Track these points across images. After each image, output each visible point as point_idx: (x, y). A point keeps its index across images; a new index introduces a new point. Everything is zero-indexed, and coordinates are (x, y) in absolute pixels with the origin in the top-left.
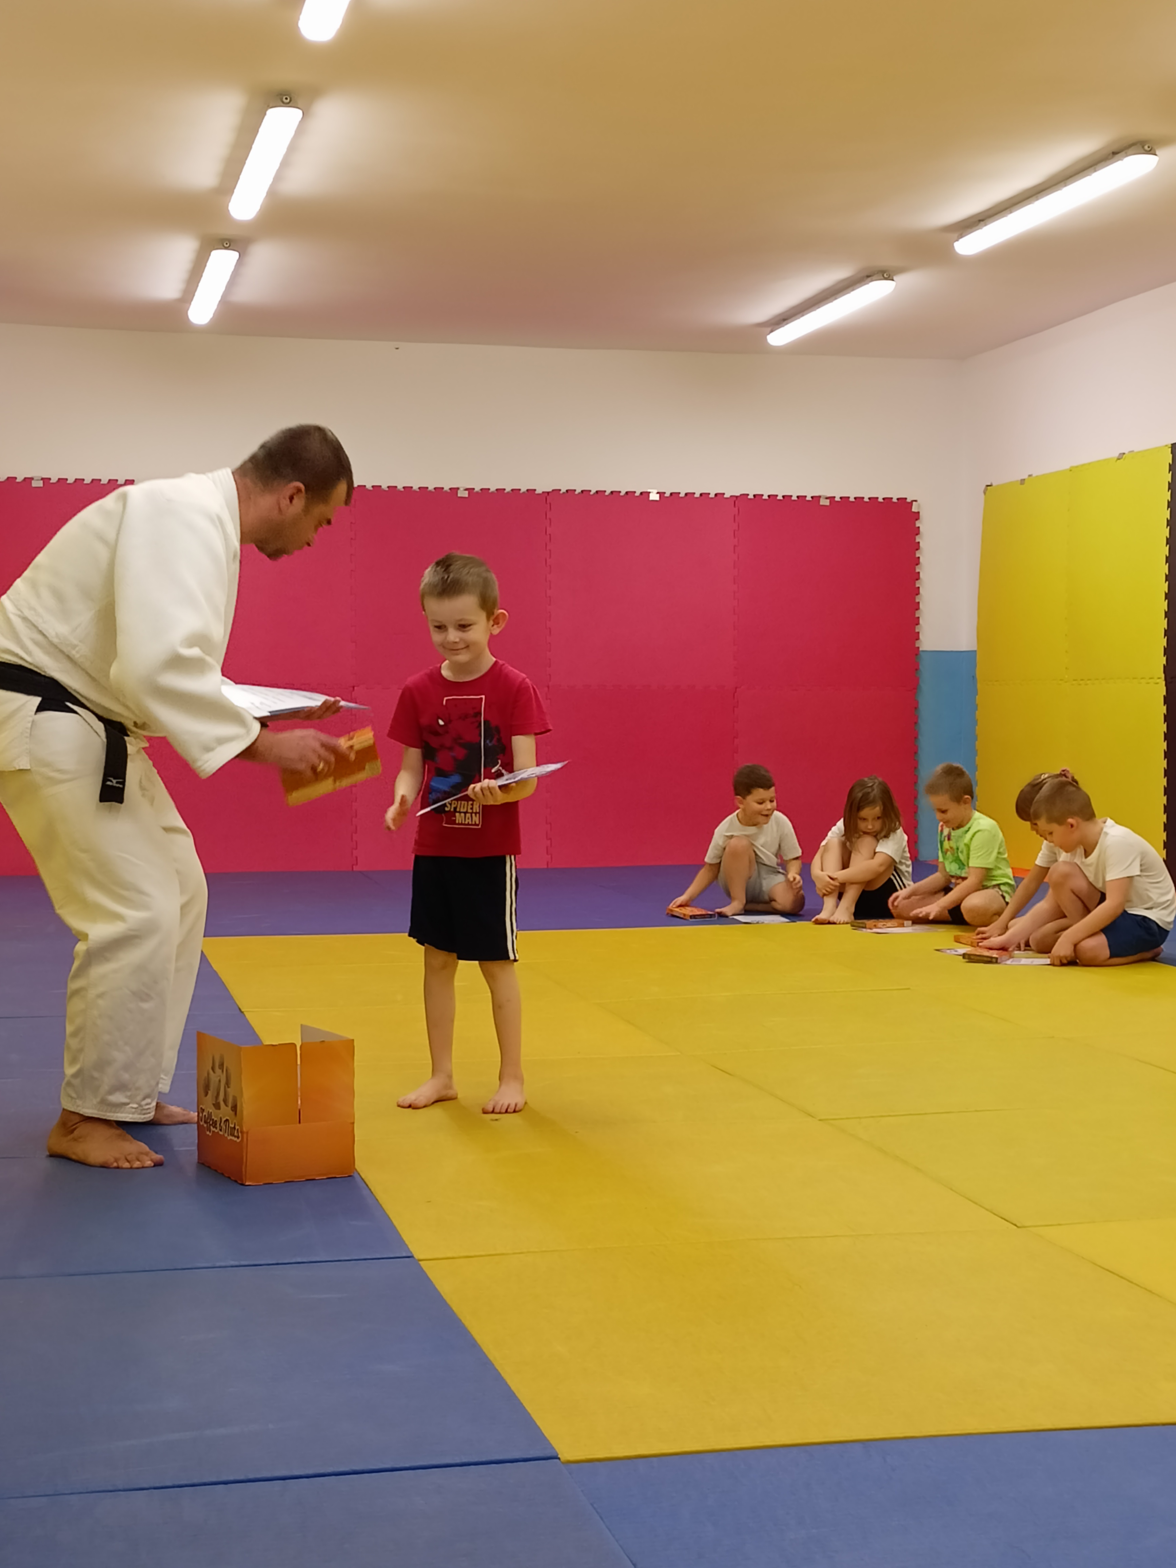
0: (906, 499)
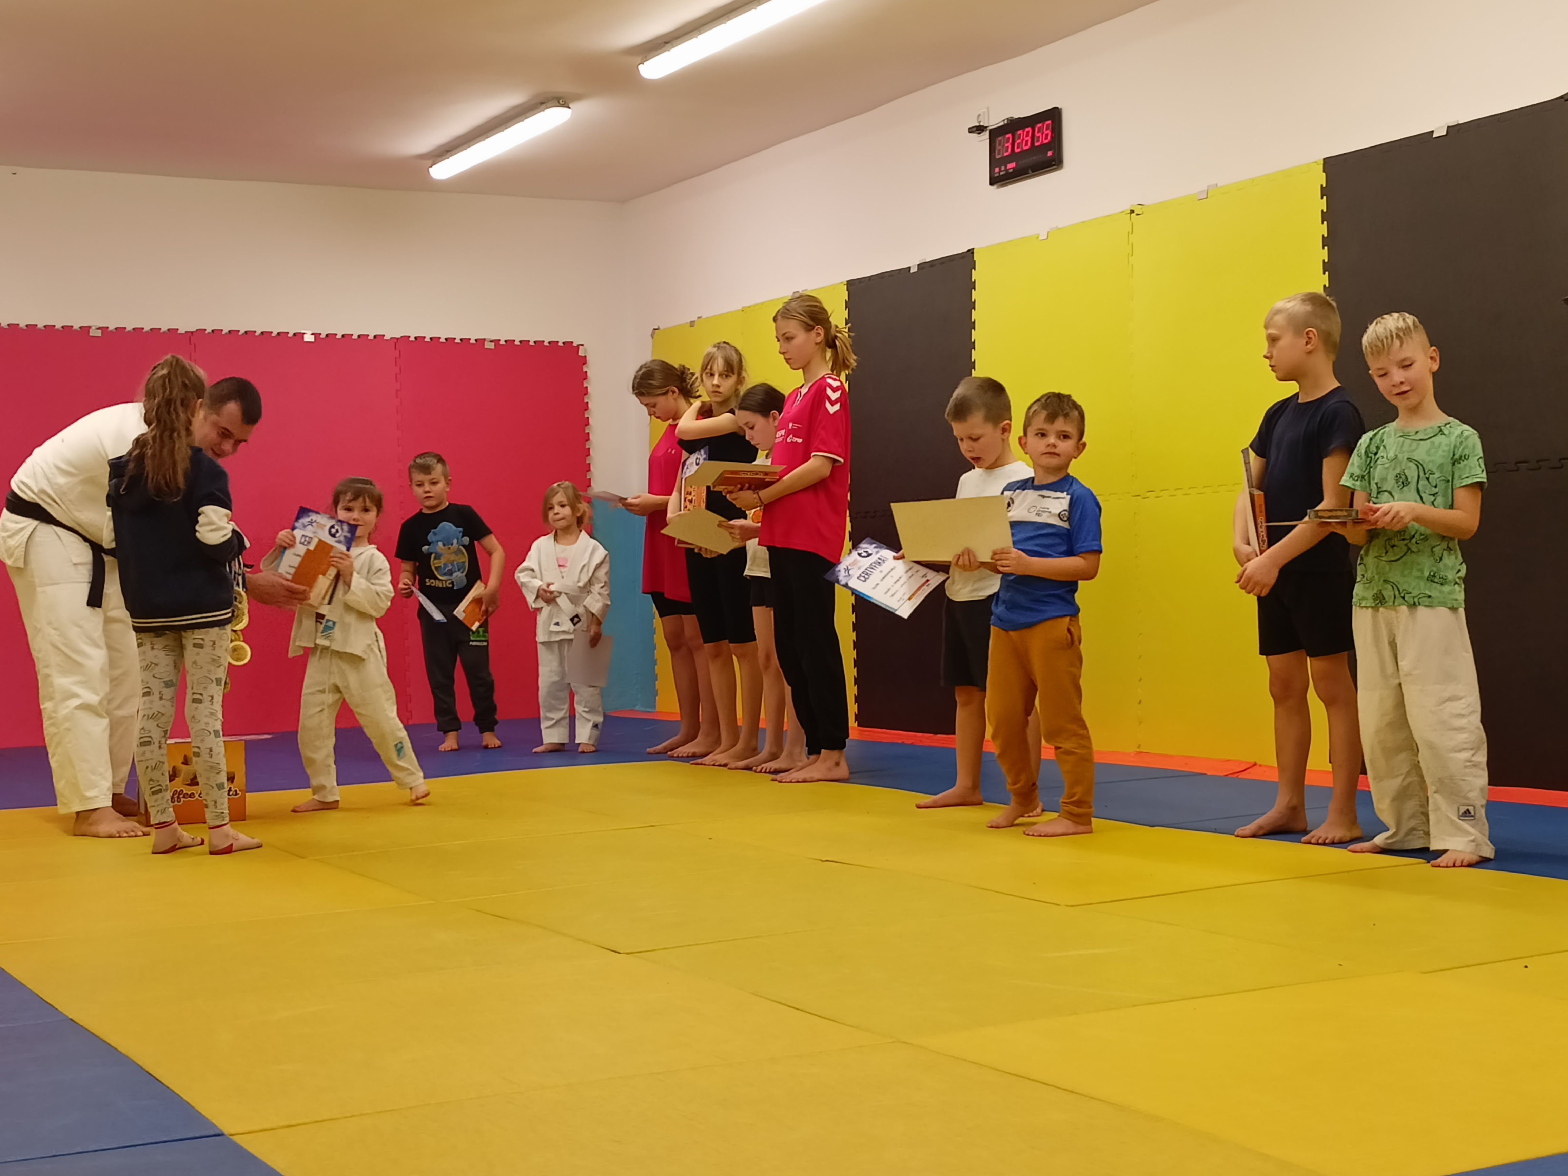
0: (572, 342)
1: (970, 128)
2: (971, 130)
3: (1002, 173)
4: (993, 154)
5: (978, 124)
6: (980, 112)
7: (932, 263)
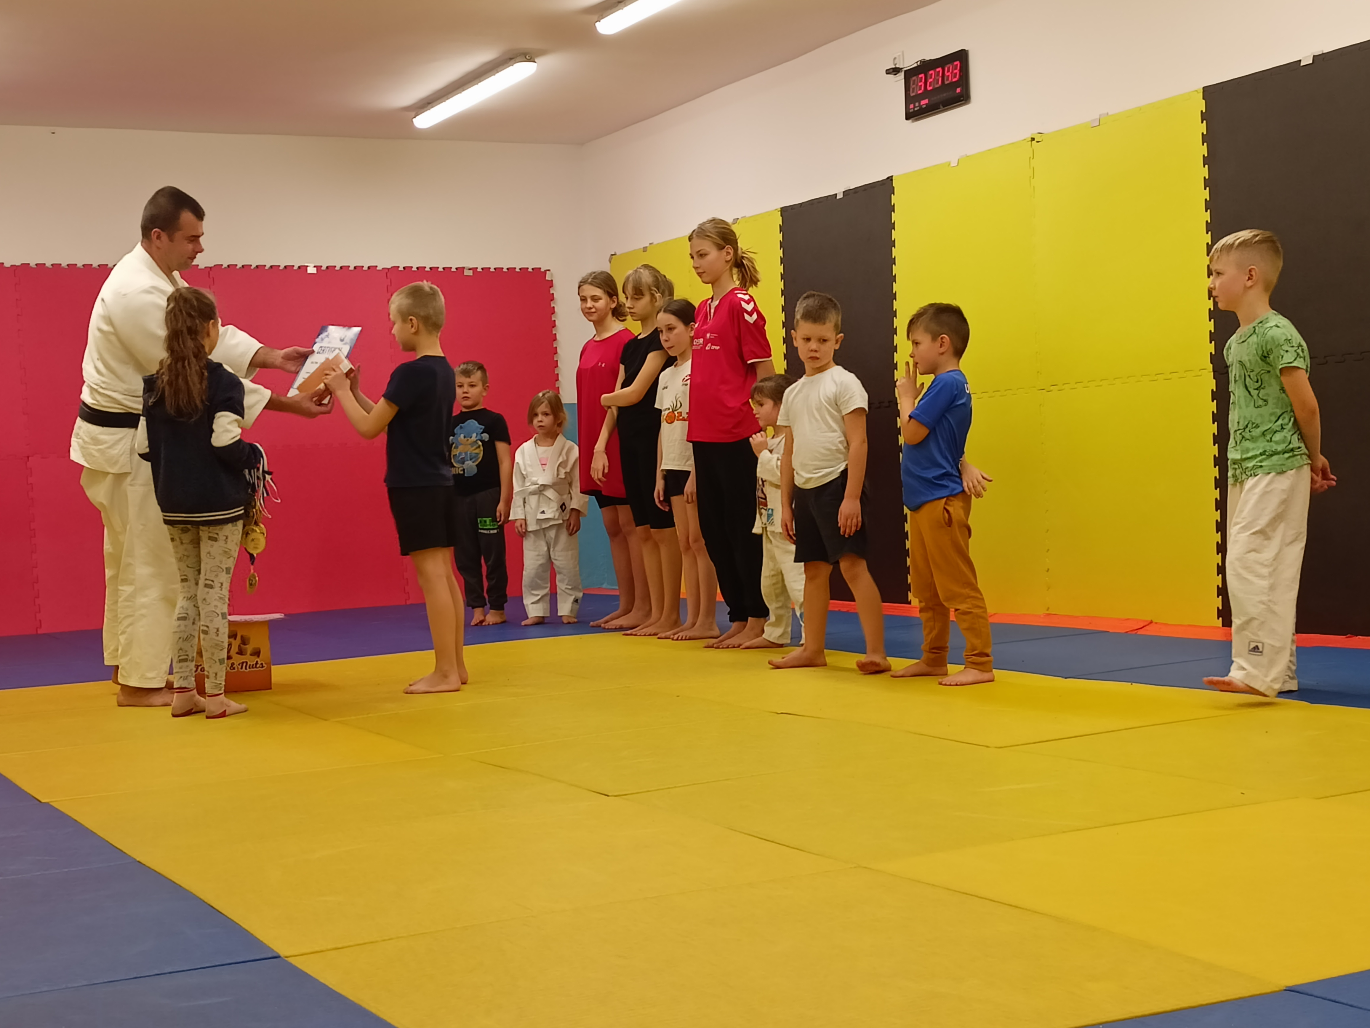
0: (540, 268)
1: (887, 70)
2: (888, 72)
3: (916, 109)
4: (908, 92)
5: (894, 67)
6: (896, 56)
7: (856, 190)
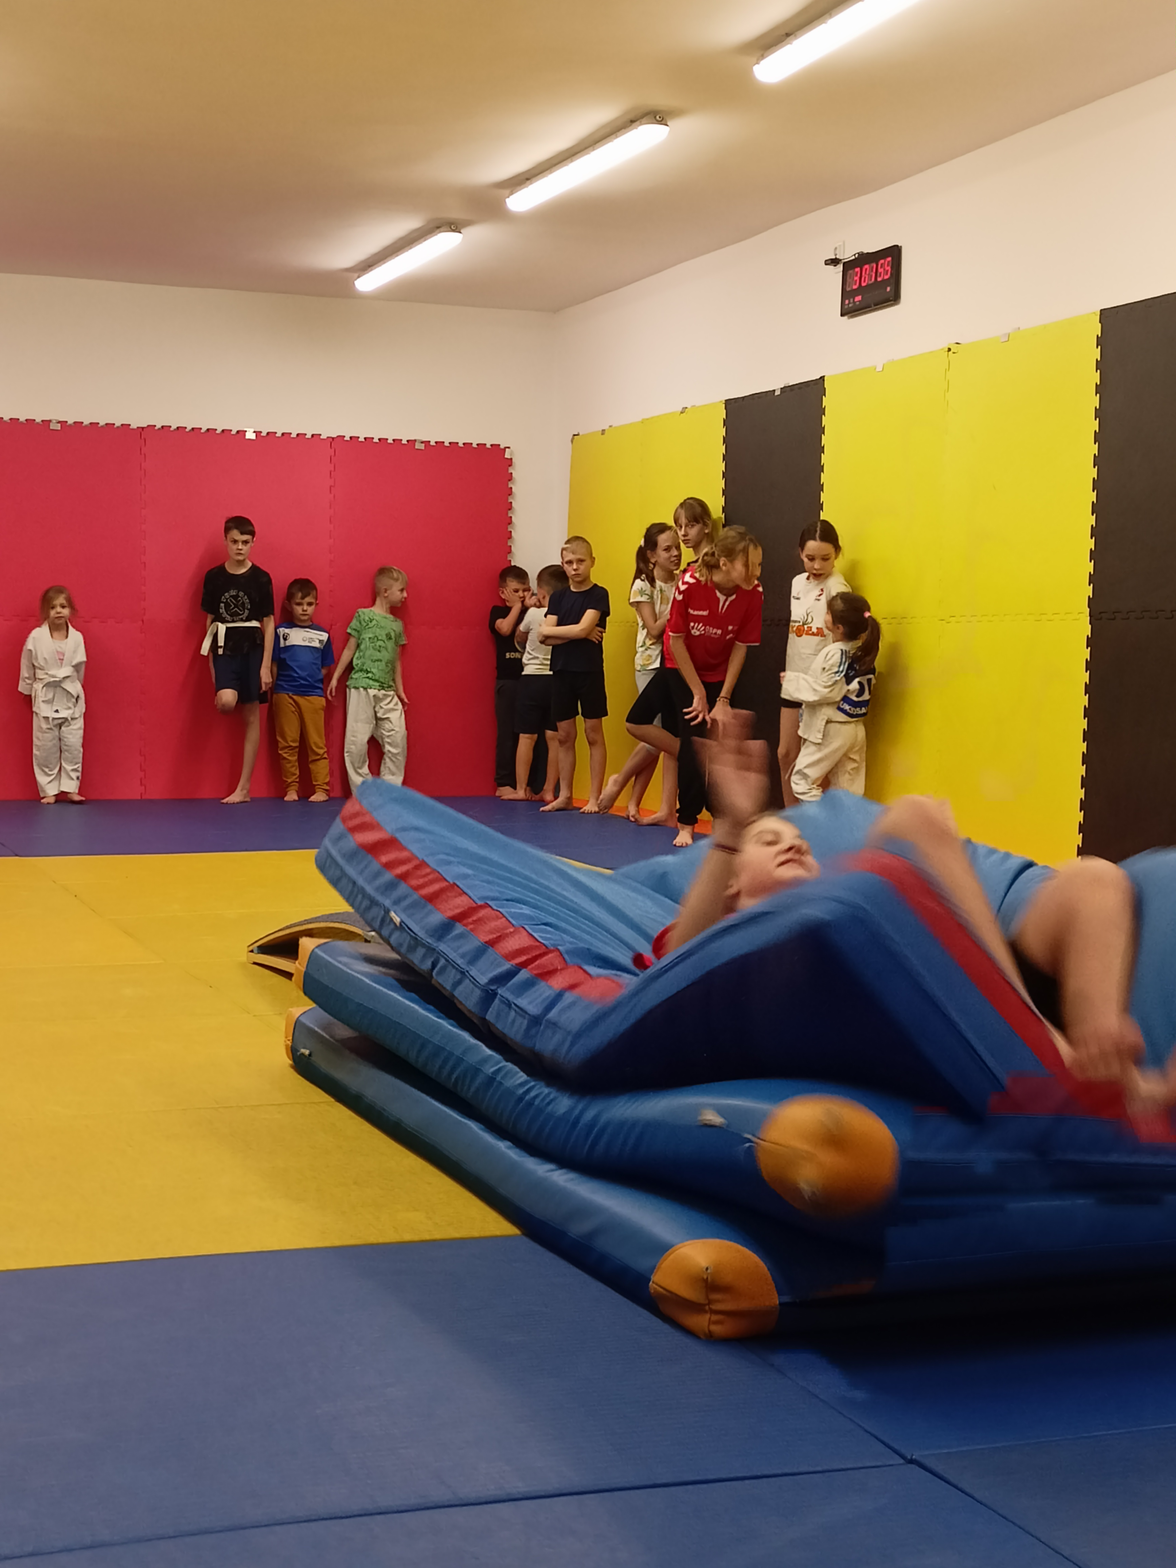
0: (499, 445)
1: (824, 261)
2: (826, 263)
3: (850, 305)
4: (845, 286)
5: (834, 257)
6: (837, 245)
7: (792, 387)
